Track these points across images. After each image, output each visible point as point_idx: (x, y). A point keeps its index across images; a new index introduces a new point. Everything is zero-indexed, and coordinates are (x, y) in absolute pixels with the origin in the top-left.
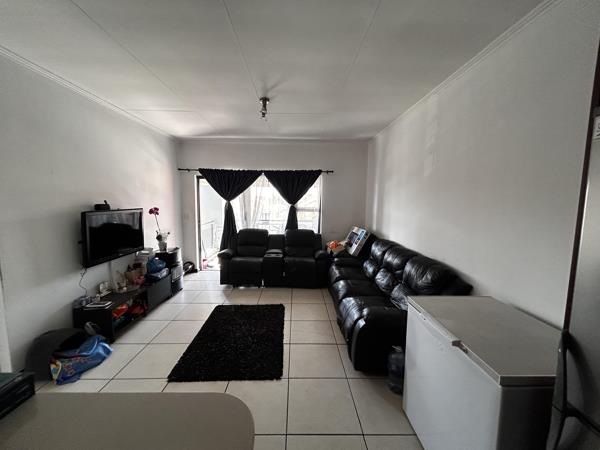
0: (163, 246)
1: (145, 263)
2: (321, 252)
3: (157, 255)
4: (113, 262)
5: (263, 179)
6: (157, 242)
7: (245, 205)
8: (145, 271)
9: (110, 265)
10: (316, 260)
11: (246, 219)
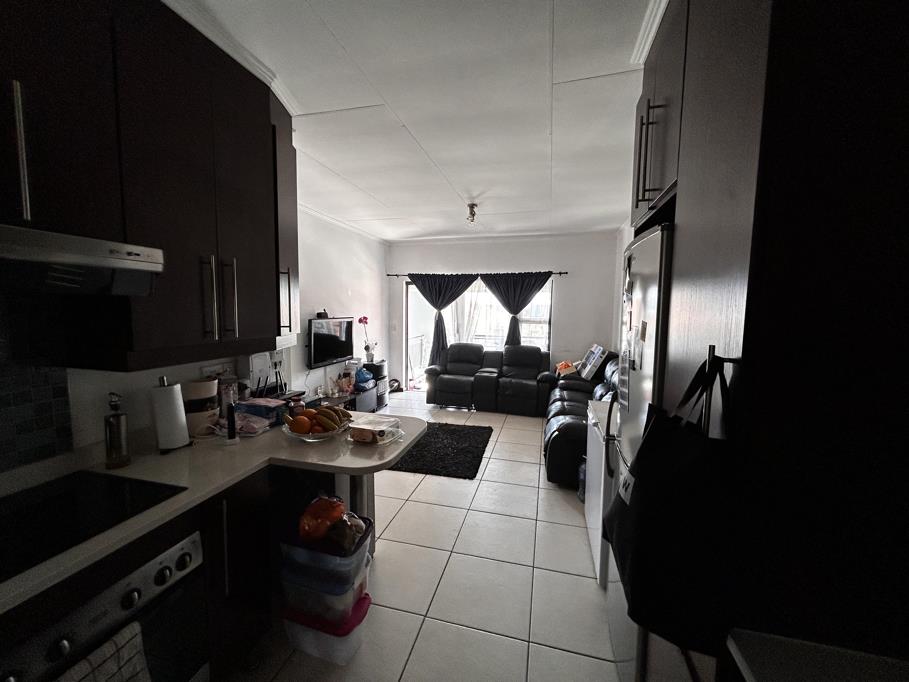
0: (370, 357)
1: (353, 373)
2: (547, 373)
3: (365, 366)
4: (328, 368)
5: (479, 283)
6: (365, 352)
7: (458, 316)
8: (353, 381)
9: (326, 370)
10: (538, 382)
11: (458, 332)
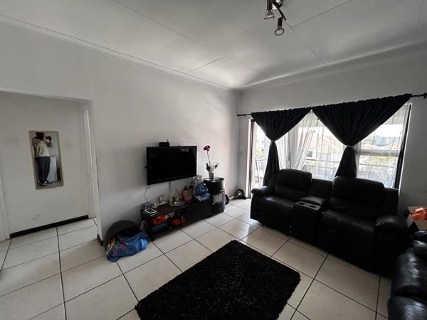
0: (212, 176)
1: (195, 186)
2: (390, 220)
3: (205, 181)
4: (172, 182)
6: (207, 172)
9: (170, 184)
10: (377, 229)
11: (289, 159)
